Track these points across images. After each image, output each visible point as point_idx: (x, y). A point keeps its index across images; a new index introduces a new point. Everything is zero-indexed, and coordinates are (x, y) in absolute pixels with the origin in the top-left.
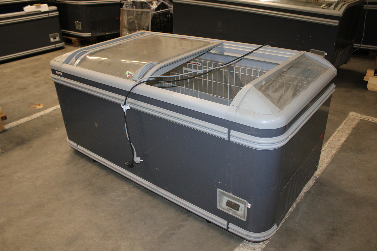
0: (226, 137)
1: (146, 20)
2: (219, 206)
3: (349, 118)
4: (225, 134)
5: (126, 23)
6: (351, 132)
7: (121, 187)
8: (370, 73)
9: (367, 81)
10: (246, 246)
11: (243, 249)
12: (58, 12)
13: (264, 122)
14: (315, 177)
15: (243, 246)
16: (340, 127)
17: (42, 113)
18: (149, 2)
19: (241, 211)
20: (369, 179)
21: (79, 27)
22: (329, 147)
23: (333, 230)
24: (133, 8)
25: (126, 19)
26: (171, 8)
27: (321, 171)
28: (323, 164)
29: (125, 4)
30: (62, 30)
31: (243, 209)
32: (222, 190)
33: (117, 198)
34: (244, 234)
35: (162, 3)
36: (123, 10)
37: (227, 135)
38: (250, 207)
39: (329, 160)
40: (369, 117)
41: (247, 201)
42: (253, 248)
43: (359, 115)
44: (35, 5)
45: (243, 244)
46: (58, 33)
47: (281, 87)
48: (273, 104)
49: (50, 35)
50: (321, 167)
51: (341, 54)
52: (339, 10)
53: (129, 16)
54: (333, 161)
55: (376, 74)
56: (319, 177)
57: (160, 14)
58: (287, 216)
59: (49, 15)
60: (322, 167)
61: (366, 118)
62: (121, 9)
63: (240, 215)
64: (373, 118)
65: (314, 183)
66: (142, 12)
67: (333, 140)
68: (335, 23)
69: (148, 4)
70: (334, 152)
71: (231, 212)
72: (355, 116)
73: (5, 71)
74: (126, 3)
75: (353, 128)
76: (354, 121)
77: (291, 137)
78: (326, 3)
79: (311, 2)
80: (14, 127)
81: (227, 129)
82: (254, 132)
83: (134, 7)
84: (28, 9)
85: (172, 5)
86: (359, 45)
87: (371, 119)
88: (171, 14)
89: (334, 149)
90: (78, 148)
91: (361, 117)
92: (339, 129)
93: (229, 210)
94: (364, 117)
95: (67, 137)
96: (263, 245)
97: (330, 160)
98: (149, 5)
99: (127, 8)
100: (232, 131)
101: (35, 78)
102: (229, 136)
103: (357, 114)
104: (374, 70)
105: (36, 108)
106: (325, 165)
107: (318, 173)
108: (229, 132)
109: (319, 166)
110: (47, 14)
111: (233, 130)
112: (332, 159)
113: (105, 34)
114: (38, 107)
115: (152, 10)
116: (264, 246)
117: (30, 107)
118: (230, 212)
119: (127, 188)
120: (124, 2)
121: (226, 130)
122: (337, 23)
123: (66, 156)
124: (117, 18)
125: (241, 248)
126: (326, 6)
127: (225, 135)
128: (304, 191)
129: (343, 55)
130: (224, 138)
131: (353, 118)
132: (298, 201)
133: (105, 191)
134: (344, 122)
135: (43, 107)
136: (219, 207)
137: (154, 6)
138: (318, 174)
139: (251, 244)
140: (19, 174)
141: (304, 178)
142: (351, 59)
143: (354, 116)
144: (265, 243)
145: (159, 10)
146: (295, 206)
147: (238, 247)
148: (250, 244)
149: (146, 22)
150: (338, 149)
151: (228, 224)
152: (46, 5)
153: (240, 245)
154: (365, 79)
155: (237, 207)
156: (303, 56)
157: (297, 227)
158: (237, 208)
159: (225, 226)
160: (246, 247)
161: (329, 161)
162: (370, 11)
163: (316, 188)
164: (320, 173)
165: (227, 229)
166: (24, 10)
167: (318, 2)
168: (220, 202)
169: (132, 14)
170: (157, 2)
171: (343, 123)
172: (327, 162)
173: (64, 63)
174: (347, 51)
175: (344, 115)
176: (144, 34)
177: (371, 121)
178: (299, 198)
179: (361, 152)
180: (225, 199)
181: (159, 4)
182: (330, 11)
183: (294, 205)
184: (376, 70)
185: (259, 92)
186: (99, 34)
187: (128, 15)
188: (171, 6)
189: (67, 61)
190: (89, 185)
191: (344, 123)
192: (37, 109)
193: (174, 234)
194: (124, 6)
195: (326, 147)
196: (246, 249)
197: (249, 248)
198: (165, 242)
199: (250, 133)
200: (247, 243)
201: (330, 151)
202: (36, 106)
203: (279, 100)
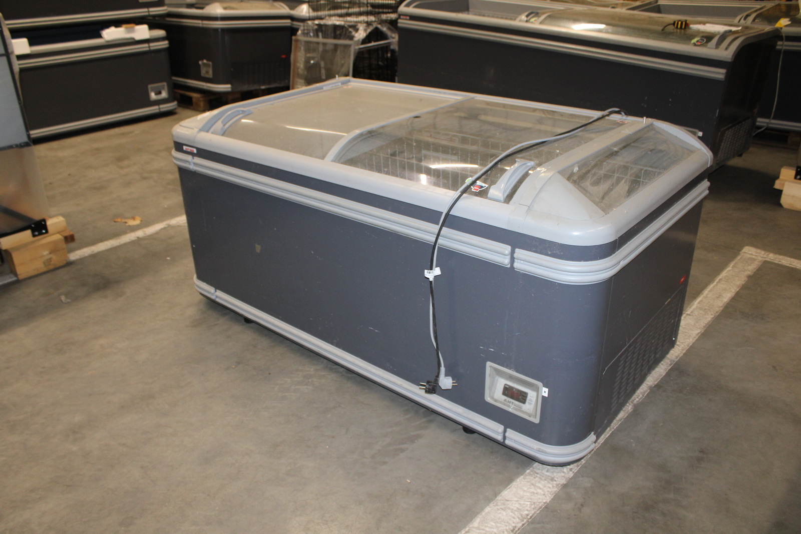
0: (506, 261)
1: (343, 62)
2: (490, 396)
3: (741, 258)
4: (505, 255)
5: (301, 65)
6: (744, 283)
7: (300, 368)
8: (787, 173)
9: (781, 189)
10: (537, 474)
11: (532, 478)
12: (166, 42)
13: (576, 233)
14: (671, 361)
15: (532, 473)
16: (724, 274)
17: (140, 233)
18: (351, 27)
19: (530, 404)
20: (774, 367)
21: (207, 72)
22: (701, 309)
23: (702, 451)
24: (318, 36)
25: (303, 59)
26: (394, 39)
27: (682, 350)
28: (687, 339)
29: (302, 28)
30: (174, 78)
31: (534, 399)
32: (496, 364)
33: (293, 387)
34: (535, 448)
35: (377, 28)
36: (297, 41)
37: (509, 257)
38: (546, 395)
39: (699, 331)
40: (781, 257)
41: (541, 384)
42: (551, 477)
43: (763, 252)
44: (124, 26)
45: (532, 471)
46: (165, 84)
47: (607, 177)
48: (593, 204)
49: (150, 86)
50: (682, 343)
51: (731, 137)
52: (727, 49)
53: (309, 53)
54: (706, 334)
55: (798, 177)
56: (679, 360)
57: (370, 51)
58: (615, 424)
59: (149, 47)
60: (685, 343)
61: (776, 258)
62: (294, 38)
63: (528, 411)
64: (789, 259)
65: (667, 370)
66: (336, 46)
67: (709, 296)
68: (719, 74)
69: (348, 29)
70: (709, 317)
71: (512, 406)
72: (754, 254)
73: (61, 154)
74: (304, 26)
75: (749, 277)
76: (751, 263)
77: (623, 263)
78: (702, 35)
79: (673, 33)
80: (86, 258)
81: (510, 247)
82: (557, 252)
83: (320, 34)
84: (111, 34)
85: (394, 33)
86: (767, 120)
87: (786, 261)
88: (393, 51)
89: (710, 313)
90: (217, 297)
91: (765, 256)
92: (720, 277)
93: (507, 403)
94: (771, 257)
95: (193, 276)
96: (568, 473)
97: (701, 332)
98: (351, 32)
99: (304, 36)
100: (517, 250)
101: (122, 168)
102: (513, 259)
103: (759, 251)
104: (795, 169)
105: (127, 224)
106: (691, 340)
107: (675, 353)
108: (513, 252)
109: (679, 342)
110: (146, 45)
111: (520, 248)
112: (705, 331)
113: (258, 88)
114: (132, 223)
115: (356, 41)
116: (571, 475)
117: (115, 222)
118: (509, 406)
119: (312, 370)
120: (300, 26)
121: (507, 249)
122: (723, 74)
123: (192, 312)
124: (284, 56)
125: (527, 477)
126: (700, 41)
127: (504, 258)
128: (648, 383)
129: (736, 139)
130: (504, 263)
131: (750, 259)
132: (637, 401)
133: (270, 374)
134: (732, 264)
135: (141, 223)
136: (489, 399)
137: (361, 34)
138: (675, 356)
139: (547, 471)
140: (103, 341)
141: (650, 357)
142: (751, 149)
143: (752, 254)
144: (573, 470)
145: (370, 42)
146: (631, 408)
147: (522, 474)
148: (545, 471)
149: (342, 65)
150: (717, 312)
151: (505, 431)
152: (145, 27)
153: (526, 471)
154: (777, 185)
155: (521, 397)
156: (650, 127)
157: (634, 445)
158: (523, 399)
159: (498, 435)
160: (537, 476)
161: (698, 333)
162: (787, 52)
163: (672, 380)
164: (681, 354)
165: (502, 441)
166: (102, 36)
167: (686, 33)
168: (490, 389)
169: (314, 50)
170: (366, 26)
171: (729, 267)
172: (694, 335)
173: (201, 130)
174: (744, 130)
175: (731, 251)
176: (349, 83)
177: (784, 264)
178: (639, 396)
179: (762, 319)
180: (501, 383)
181: (369, 31)
182: (709, 51)
183: (629, 408)
184: (798, 167)
185: (567, 182)
186: (246, 88)
187: (308, 50)
188: (393, 35)
189: (206, 128)
190: (238, 363)
191: (732, 267)
192: (129, 226)
193: (402, 450)
194: (300, 32)
195: (694, 309)
196: (537, 479)
197: (543, 477)
198: (385, 463)
199: (550, 253)
200: (539, 469)
201: (701, 315)
202: (126, 220)
203: (603, 198)
